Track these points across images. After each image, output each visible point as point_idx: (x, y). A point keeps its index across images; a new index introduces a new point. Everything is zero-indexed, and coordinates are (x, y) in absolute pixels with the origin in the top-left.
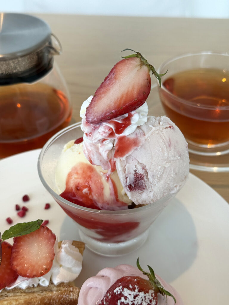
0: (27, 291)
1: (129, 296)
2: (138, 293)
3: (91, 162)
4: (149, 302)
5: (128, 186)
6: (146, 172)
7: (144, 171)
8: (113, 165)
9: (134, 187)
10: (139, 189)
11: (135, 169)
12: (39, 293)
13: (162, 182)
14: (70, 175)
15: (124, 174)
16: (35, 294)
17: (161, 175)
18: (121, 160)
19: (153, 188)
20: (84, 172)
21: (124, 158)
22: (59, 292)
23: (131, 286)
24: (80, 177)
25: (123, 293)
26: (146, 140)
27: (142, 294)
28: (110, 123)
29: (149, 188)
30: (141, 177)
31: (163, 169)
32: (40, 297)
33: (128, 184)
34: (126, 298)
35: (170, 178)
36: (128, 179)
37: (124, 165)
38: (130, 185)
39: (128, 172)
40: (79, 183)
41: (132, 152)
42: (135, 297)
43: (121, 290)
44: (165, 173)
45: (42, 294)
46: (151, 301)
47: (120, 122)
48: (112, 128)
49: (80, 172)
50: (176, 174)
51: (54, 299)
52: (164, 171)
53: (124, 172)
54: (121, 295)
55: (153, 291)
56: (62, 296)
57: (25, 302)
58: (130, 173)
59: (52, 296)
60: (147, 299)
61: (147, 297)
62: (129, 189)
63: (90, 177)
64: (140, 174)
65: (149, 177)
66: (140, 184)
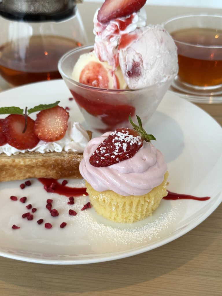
0: (44, 155)
1: (121, 136)
2: (129, 135)
3: (100, 58)
4: (136, 142)
5: (127, 72)
6: (142, 61)
7: (140, 59)
8: (117, 59)
9: (132, 73)
10: (135, 75)
11: (133, 58)
12: (54, 156)
13: (154, 70)
14: (83, 72)
15: (125, 63)
16: (51, 157)
17: (154, 64)
18: (122, 51)
19: (146, 75)
20: (94, 68)
21: (125, 49)
22: (70, 157)
23: (123, 131)
24: (90, 72)
25: (117, 134)
26: (143, 35)
27: (131, 136)
28: (116, 21)
29: (143, 74)
30: (137, 65)
31: (155, 59)
32: (55, 159)
33: (127, 71)
34: (119, 137)
35: (161, 67)
36: (127, 66)
37: (124, 55)
38: (129, 71)
39: (128, 61)
40: (89, 77)
41: (132, 45)
42: (125, 137)
43: (116, 133)
44: (156, 63)
45: (56, 157)
46: (138, 142)
47: (123, 21)
48: (117, 26)
49: (91, 68)
50: (165, 65)
51: (65, 161)
52: (156, 60)
53: (124, 61)
54: (115, 136)
55: (140, 137)
56: (72, 160)
57: (43, 160)
58: (129, 62)
59: (63, 159)
60: (135, 140)
61: (135, 139)
62: (128, 75)
63: (98, 72)
64: (137, 62)
65: (144, 65)
66: (136, 71)
